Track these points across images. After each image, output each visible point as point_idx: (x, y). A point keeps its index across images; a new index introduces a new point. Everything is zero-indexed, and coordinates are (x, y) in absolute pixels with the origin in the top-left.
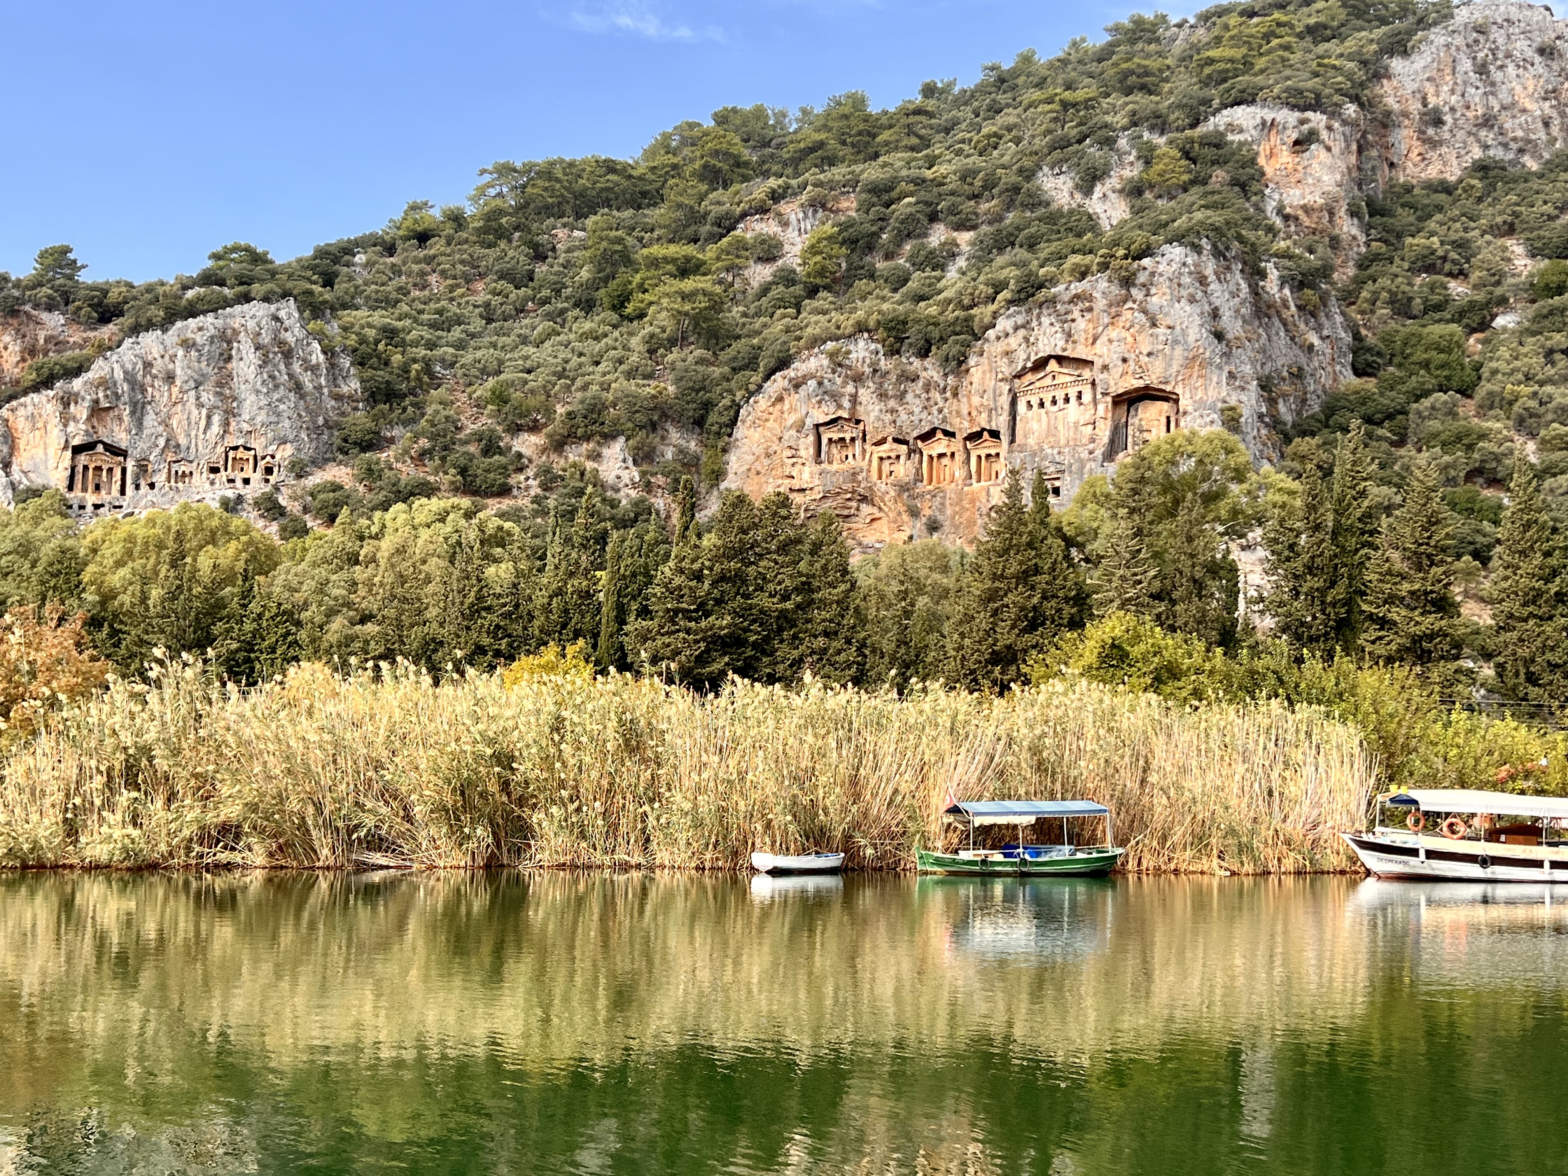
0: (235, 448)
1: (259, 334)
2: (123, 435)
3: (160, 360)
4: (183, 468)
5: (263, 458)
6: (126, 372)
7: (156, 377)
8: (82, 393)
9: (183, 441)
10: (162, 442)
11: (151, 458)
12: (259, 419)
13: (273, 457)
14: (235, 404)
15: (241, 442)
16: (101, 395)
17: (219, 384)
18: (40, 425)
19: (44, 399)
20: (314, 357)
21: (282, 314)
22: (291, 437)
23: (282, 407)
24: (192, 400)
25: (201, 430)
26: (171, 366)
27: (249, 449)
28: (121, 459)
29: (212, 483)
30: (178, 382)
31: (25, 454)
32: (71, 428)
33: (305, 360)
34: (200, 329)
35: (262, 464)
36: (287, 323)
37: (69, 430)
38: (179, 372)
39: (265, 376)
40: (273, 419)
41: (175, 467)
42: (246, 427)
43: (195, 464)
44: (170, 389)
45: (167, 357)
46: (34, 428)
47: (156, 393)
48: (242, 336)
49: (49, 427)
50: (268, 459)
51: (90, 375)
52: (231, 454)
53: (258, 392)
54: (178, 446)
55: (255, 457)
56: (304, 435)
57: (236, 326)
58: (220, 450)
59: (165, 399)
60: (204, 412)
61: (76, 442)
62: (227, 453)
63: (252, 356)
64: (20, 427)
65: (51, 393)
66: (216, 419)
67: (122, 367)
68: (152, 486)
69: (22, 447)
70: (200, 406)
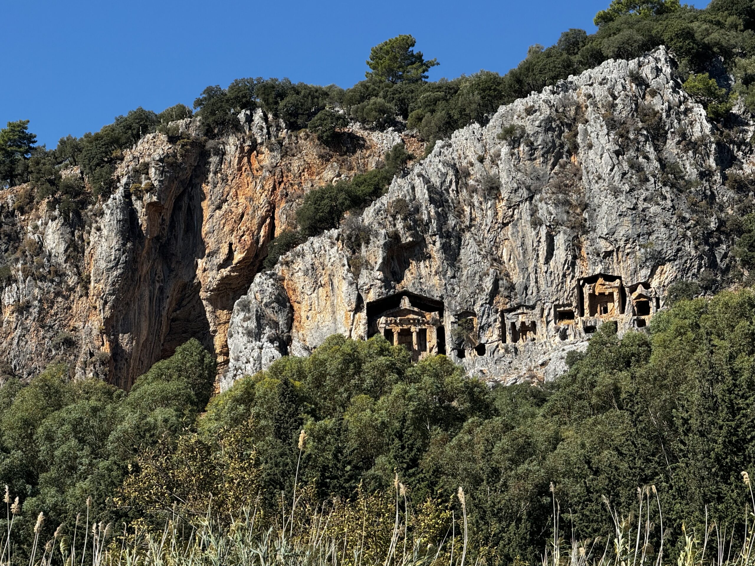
0: (592, 280)
1: (613, 106)
2: (435, 280)
3: (478, 165)
4: (521, 318)
5: (633, 289)
6: (431, 189)
7: (474, 190)
8: (376, 226)
9: (517, 278)
10: (488, 284)
11: (477, 308)
12: (621, 232)
13: (646, 285)
14: (586, 215)
15: (598, 270)
16: (400, 225)
17: (562, 188)
18: (324, 279)
19: (327, 242)
20: (697, 128)
21: (647, 72)
22: (670, 253)
23: (653, 209)
24: (526, 217)
25: (542, 260)
26: (493, 171)
27: (612, 278)
28: (435, 314)
29: (564, 336)
30: (504, 193)
31: (307, 324)
32: (364, 279)
33: (684, 135)
34: (530, 111)
35: (631, 298)
36: (653, 84)
37: (361, 282)
38: (504, 178)
39: (626, 166)
40: (643, 229)
41: (510, 318)
42: (604, 246)
43: (537, 311)
44: (494, 207)
45: (487, 161)
46: (317, 285)
47: (477, 214)
48: (590, 113)
49: (335, 281)
50: (640, 289)
51: (385, 200)
52: (587, 290)
53: (616, 192)
54: (512, 287)
55: (622, 289)
56: (689, 247)
57: (582, 99)
58: (570, 284)
59: (489, 220)
60: (543, 231)
61: (371, 297)
62: (580, 288)
63: (603, 140)
64: (299, 286)
65: (334, 232)
66: (560, 240)
67: (427, 181)
68: (481, 350)
69: (303, 314)
70: (536, 223)
